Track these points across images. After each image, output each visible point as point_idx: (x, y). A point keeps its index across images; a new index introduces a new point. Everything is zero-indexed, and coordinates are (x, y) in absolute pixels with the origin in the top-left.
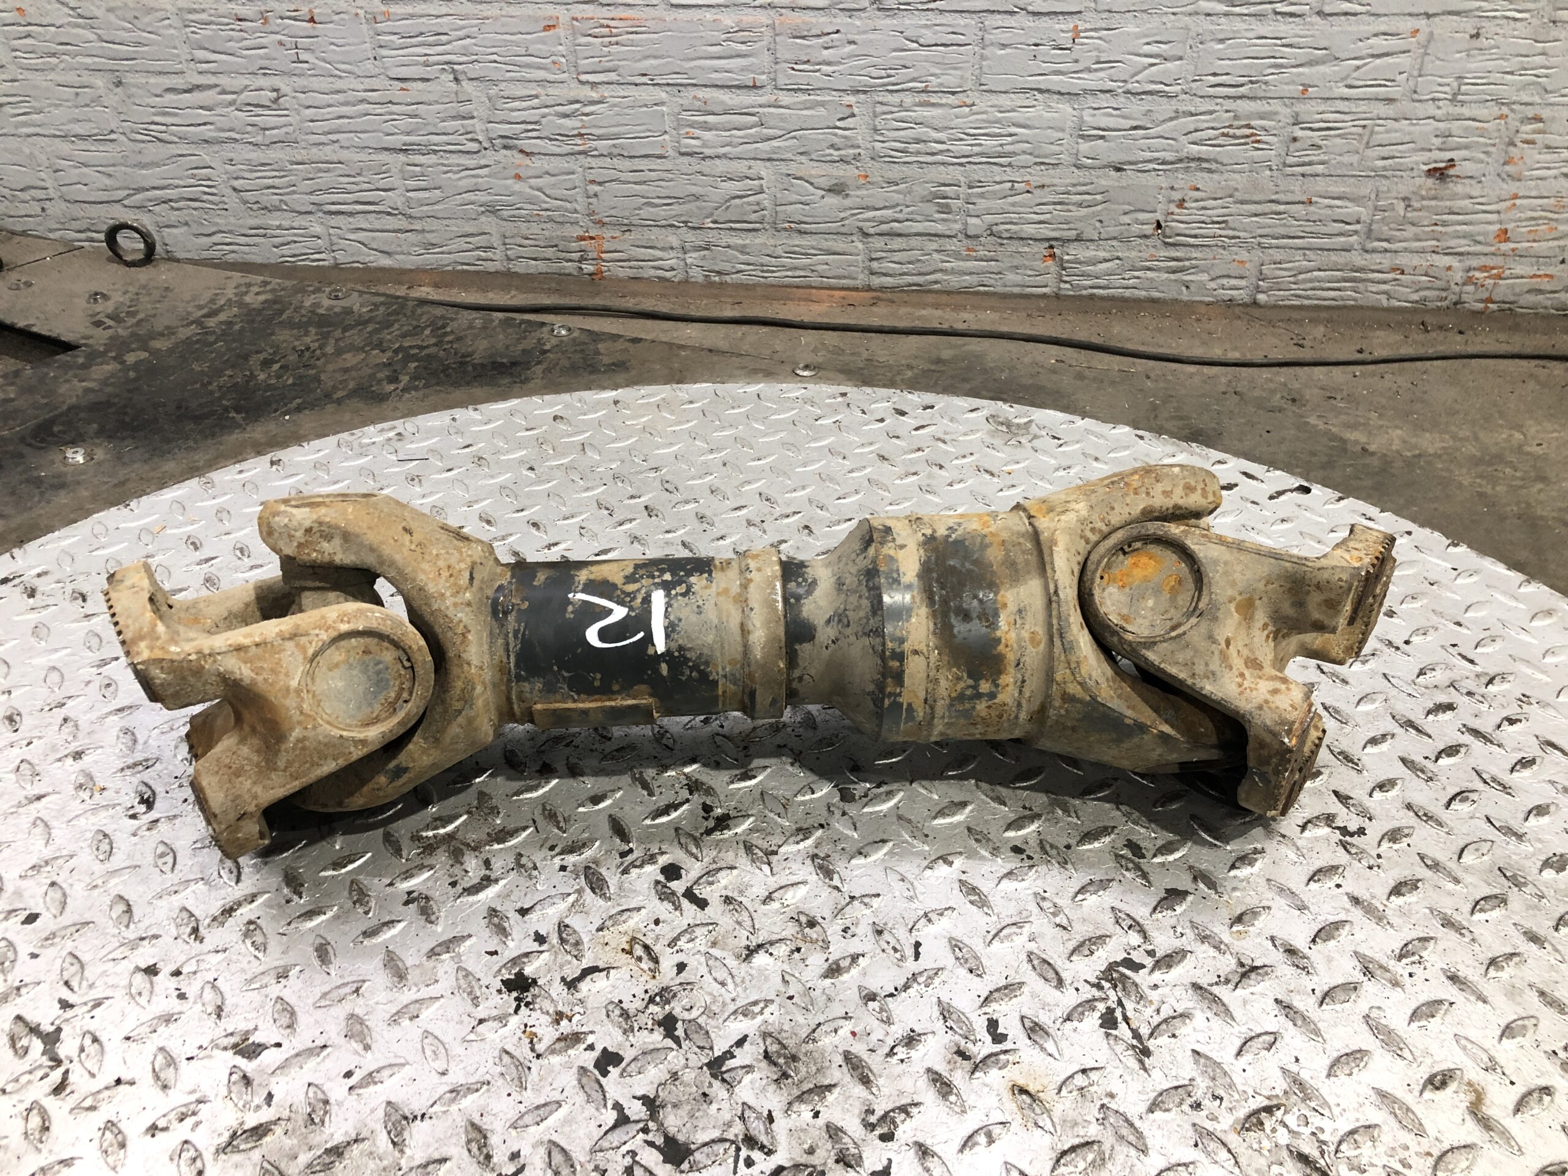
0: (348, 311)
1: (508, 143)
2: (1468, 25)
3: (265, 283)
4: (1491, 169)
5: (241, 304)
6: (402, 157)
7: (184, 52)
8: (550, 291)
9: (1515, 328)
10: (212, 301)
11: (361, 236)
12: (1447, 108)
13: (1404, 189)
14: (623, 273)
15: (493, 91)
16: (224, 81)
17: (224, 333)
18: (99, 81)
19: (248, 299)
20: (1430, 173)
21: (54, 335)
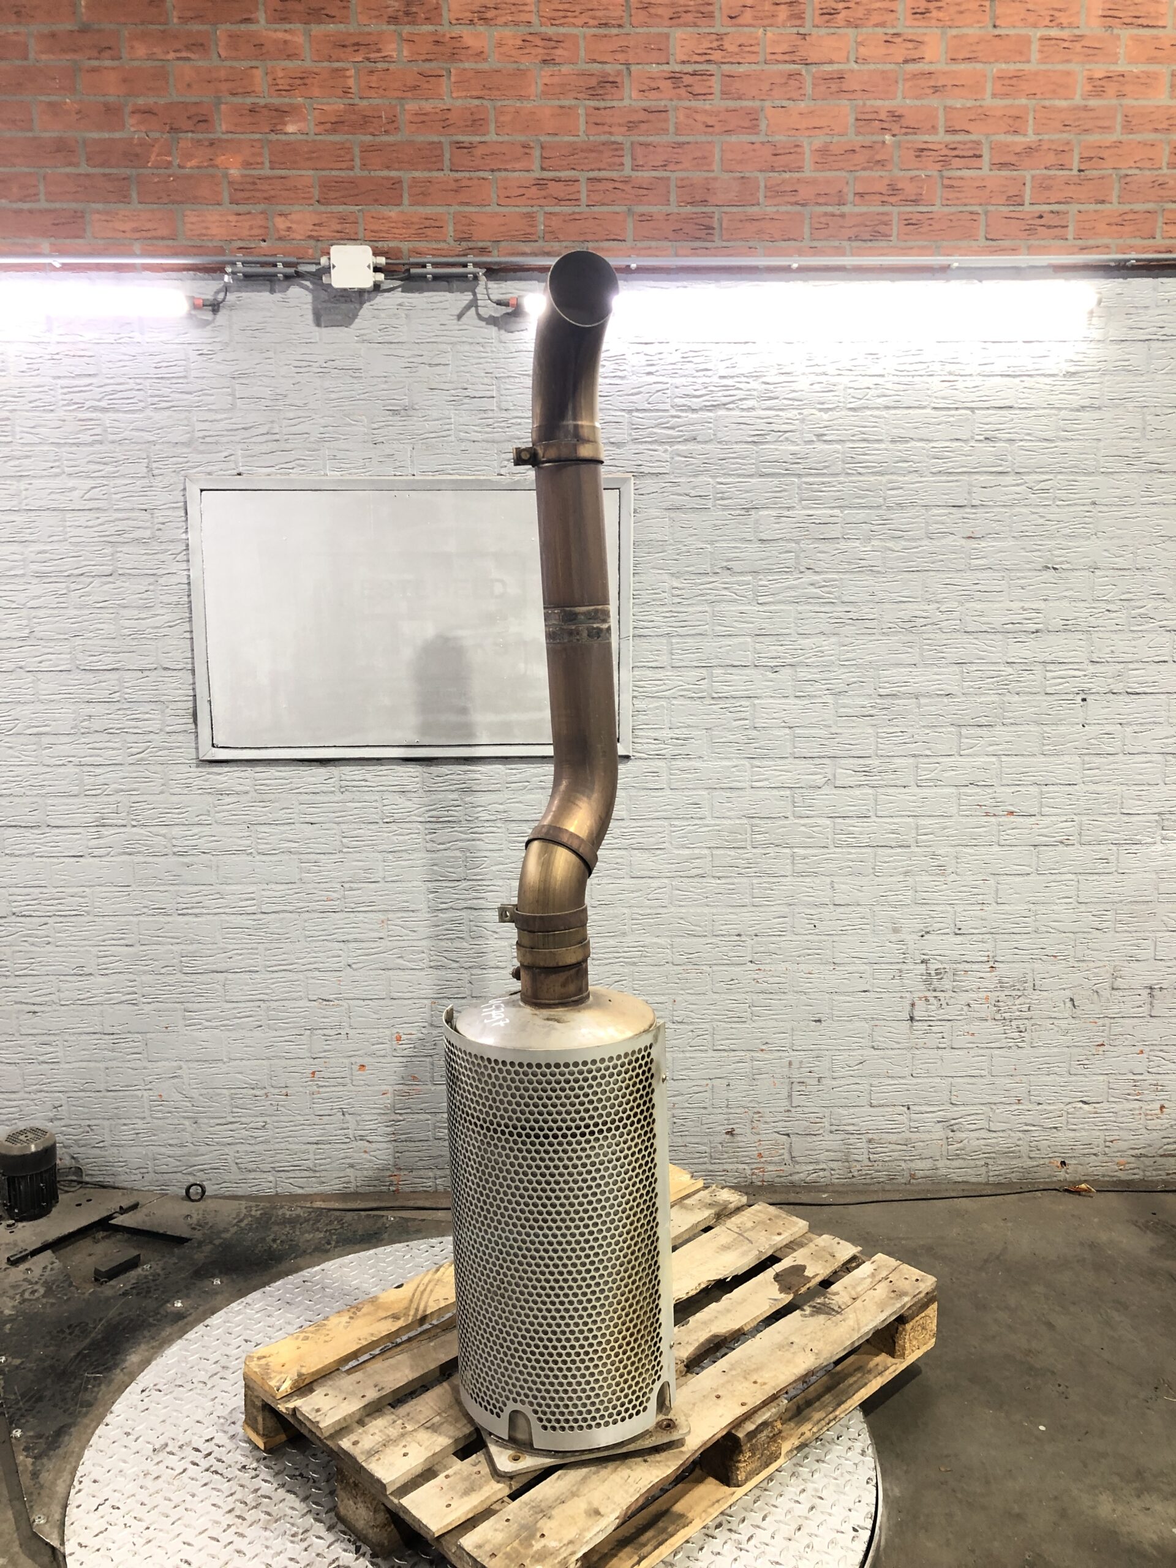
0: (299, 1216)
1: (362, 1138)
2: (725, 1082)
3: (257, 1206)
4: (749, 1131)
5: (251, 1216)
6: (315, 1146)
7: (228, 1109)
8: (375, 1200)
9: (775, 1192)
10: (238, 1215)
11: (291, 1180)
12: (725, 1110)
13: (719, 1139)
14: (408, 1190)
15: (359, 1118)
16: (243, 1120)
17: (250, 1230)
18: (186, 1122)
19: (253, 1213)
20: (727, 1133)
21: (178, 1234)
